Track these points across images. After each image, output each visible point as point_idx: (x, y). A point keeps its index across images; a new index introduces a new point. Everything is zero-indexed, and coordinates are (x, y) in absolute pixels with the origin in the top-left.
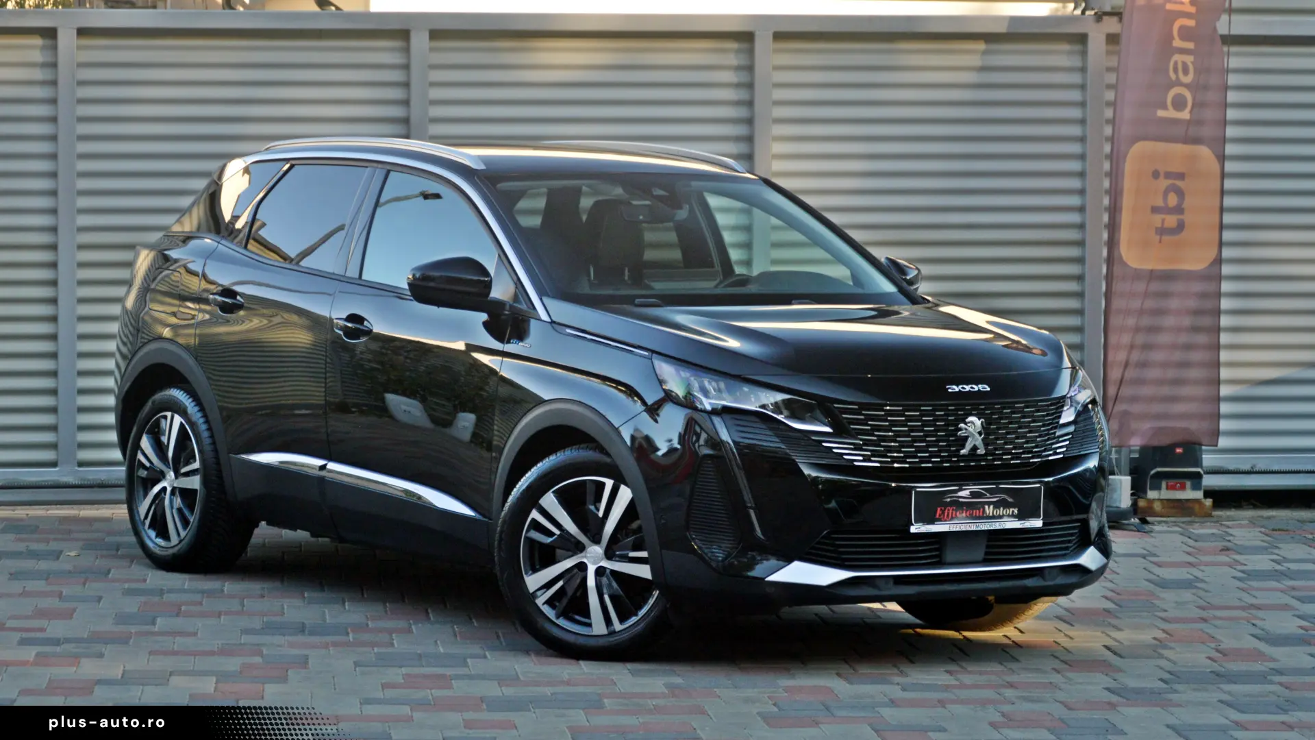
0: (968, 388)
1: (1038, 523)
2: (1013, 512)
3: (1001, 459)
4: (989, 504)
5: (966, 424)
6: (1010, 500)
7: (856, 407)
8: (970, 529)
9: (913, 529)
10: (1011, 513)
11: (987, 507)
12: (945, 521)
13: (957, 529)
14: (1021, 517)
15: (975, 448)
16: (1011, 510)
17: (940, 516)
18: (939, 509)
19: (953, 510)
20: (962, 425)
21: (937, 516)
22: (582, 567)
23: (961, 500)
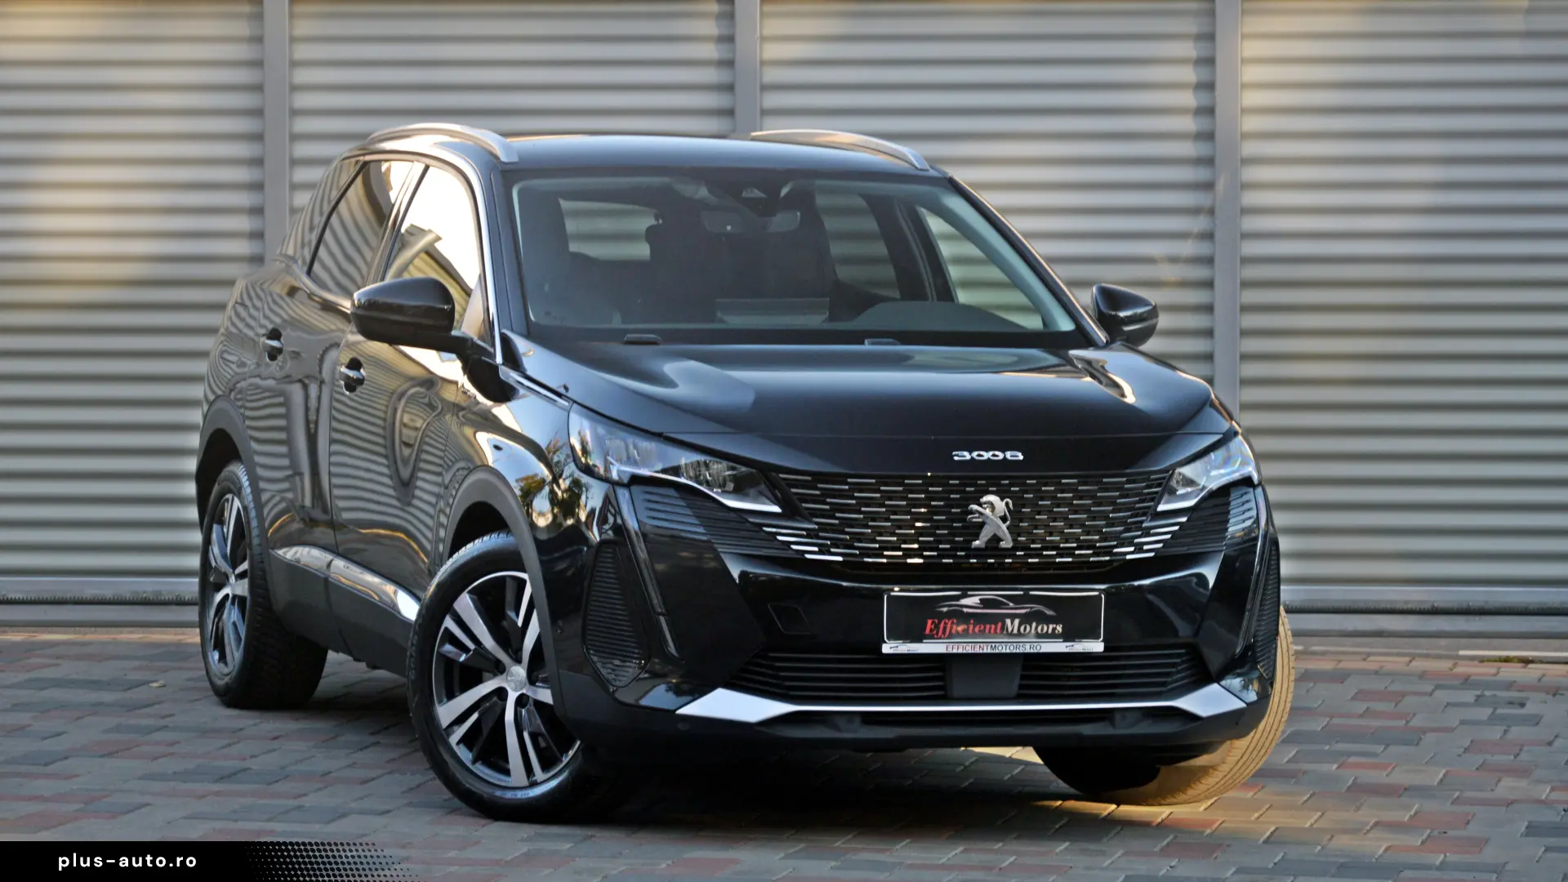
0: (987, 455)
1: (1097, 646)
2: (1054, 629)
3: (1040, 556)
4: (1013, 617)
5: (980, 505)
6: (1049, 612)
7: (809, 478)
8: (981, 651)
9: (886, 649)
10: (1050, 631)
11: (1008, 621)
12: (940, 638)
13: (960, 651)
14: (1067, 637)
15: (996, 539)
16: (1051, 627)
17: (931, 630)
18: (930, 622)
19: (953, 623)
20: (975, 507)
21: (927, 631)
22: (501, 693)
23: (965, 610)
